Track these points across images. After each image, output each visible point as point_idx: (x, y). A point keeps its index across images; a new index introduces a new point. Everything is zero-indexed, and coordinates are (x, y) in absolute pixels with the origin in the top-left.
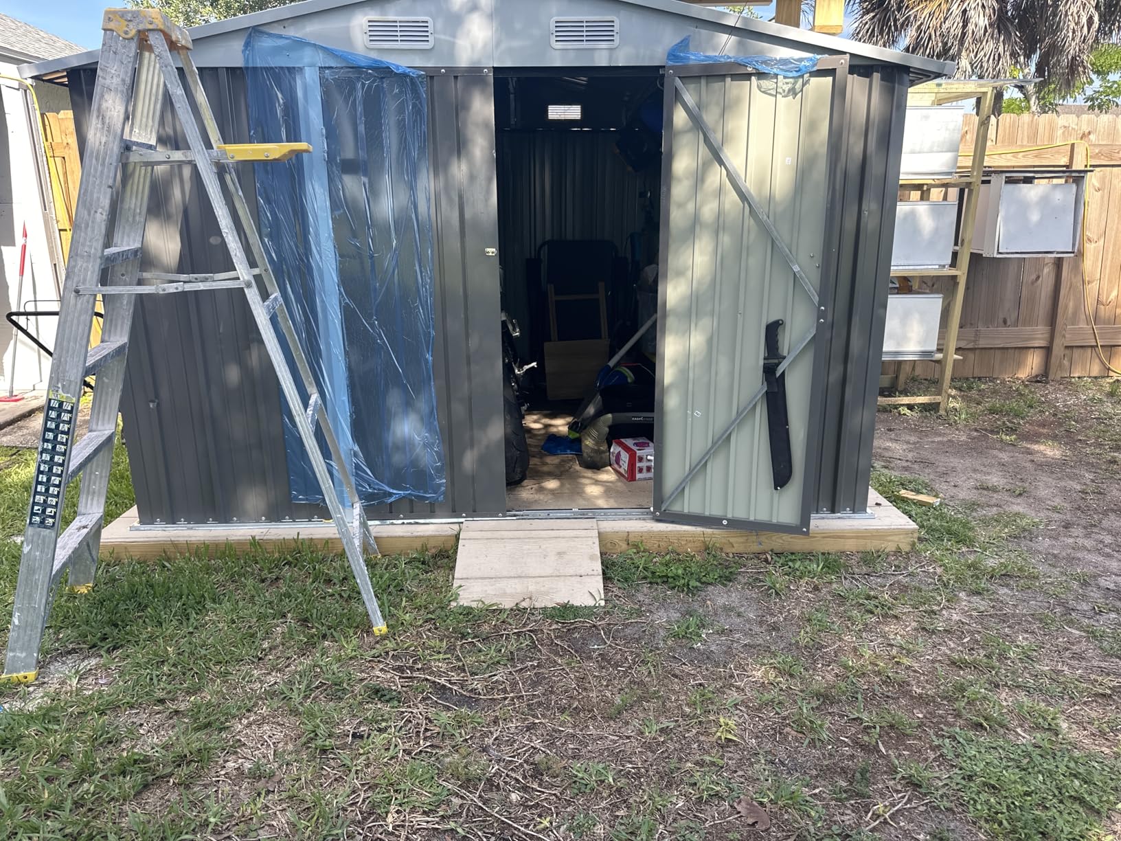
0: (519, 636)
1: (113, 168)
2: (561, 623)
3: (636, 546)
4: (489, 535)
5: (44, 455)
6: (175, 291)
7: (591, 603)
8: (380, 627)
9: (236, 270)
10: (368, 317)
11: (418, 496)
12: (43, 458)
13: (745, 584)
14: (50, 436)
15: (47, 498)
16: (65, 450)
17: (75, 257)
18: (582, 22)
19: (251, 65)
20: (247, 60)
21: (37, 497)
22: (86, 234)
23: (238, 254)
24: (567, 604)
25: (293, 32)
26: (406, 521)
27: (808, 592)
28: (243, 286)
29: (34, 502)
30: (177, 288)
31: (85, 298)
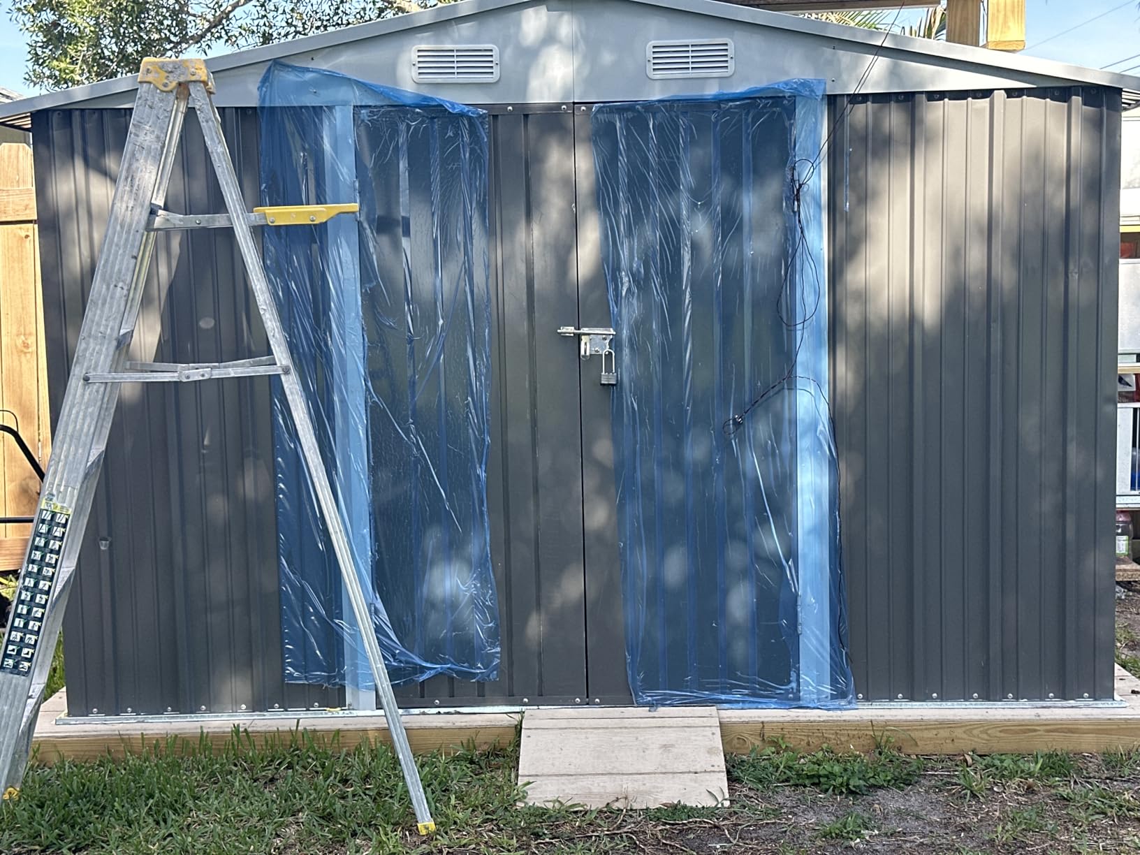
0: (612, 839)
1: (138, 236)
2: (669, 824)
3: (774, 743)
4: (564, 724)
5: (27, 579)
6: (201, 378)
7: (712, 803)
8: (426, 823)
9: (273, 354)
10: (403, 422)
11: (462, 672)
12: (26, 584)
13: (930, 788)
14: (37, 555)
15: (25, 635)
16: (53, 574)
17: (87, 339)
18: (688, 46)
19: (267, 104)
20: (263, 99)
21: (13, 633)
22: (102, 311)
23: (277, 335)
24: (677, 805)
25: (324, 65)
26: (442, 710)
27: (1018, 795)
28: (280, 372)
29: (8, 640)
30: (203, 376)
31: (95, 387)
